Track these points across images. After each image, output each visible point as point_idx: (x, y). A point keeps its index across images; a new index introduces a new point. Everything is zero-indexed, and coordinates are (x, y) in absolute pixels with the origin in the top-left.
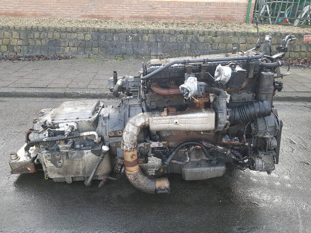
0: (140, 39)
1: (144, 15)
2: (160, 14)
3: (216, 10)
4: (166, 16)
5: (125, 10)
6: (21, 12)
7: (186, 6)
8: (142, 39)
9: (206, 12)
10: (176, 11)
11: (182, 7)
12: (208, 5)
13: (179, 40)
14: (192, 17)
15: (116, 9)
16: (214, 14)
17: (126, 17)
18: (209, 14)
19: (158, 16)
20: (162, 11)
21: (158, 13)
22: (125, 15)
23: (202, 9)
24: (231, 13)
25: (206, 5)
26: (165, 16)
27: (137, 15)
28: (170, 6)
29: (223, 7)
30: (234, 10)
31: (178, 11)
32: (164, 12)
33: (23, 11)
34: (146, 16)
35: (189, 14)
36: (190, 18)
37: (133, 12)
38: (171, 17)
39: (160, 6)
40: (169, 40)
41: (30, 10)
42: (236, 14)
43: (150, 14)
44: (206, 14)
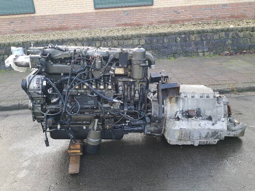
0: (188, 40)
1: (170, 20)
2: (184, 17)
3: (231, 9)
4: (189, 18)
5: (154, 16)
6: (65, 26)
7: (205, 9)
8: (189, 39)
9: (222, 12)
10: (197, 14)
11: (202, 9)
12: (224, 6)
13: (221, 37)
14: (211, 18)
15: (145, 17)
16: (229, 13)
17: (154, 22)
18: (225, 14)
19: (181, 19)
20: (185, 14)
21: (182, 17)
22: (153, 21)
23: (219, 10)
24: (244, 11)
25: (223, 7)
26: (187, 18)
27: (164, 20)
28: (192, 10)
29: (237, 7)
30: (247, 8)
31: (199, 13)
32: (187, 15)
33: (67, 25)
34: (171, 20)
35: (208, 15)
36: (210, 18)
37: (161, 18)
38: (193, 19)
39: (183, 10)
40: (213, 38)
41: (73, 24)
42: (248, 12)
43: (175, 18)
44: (223, 14)
